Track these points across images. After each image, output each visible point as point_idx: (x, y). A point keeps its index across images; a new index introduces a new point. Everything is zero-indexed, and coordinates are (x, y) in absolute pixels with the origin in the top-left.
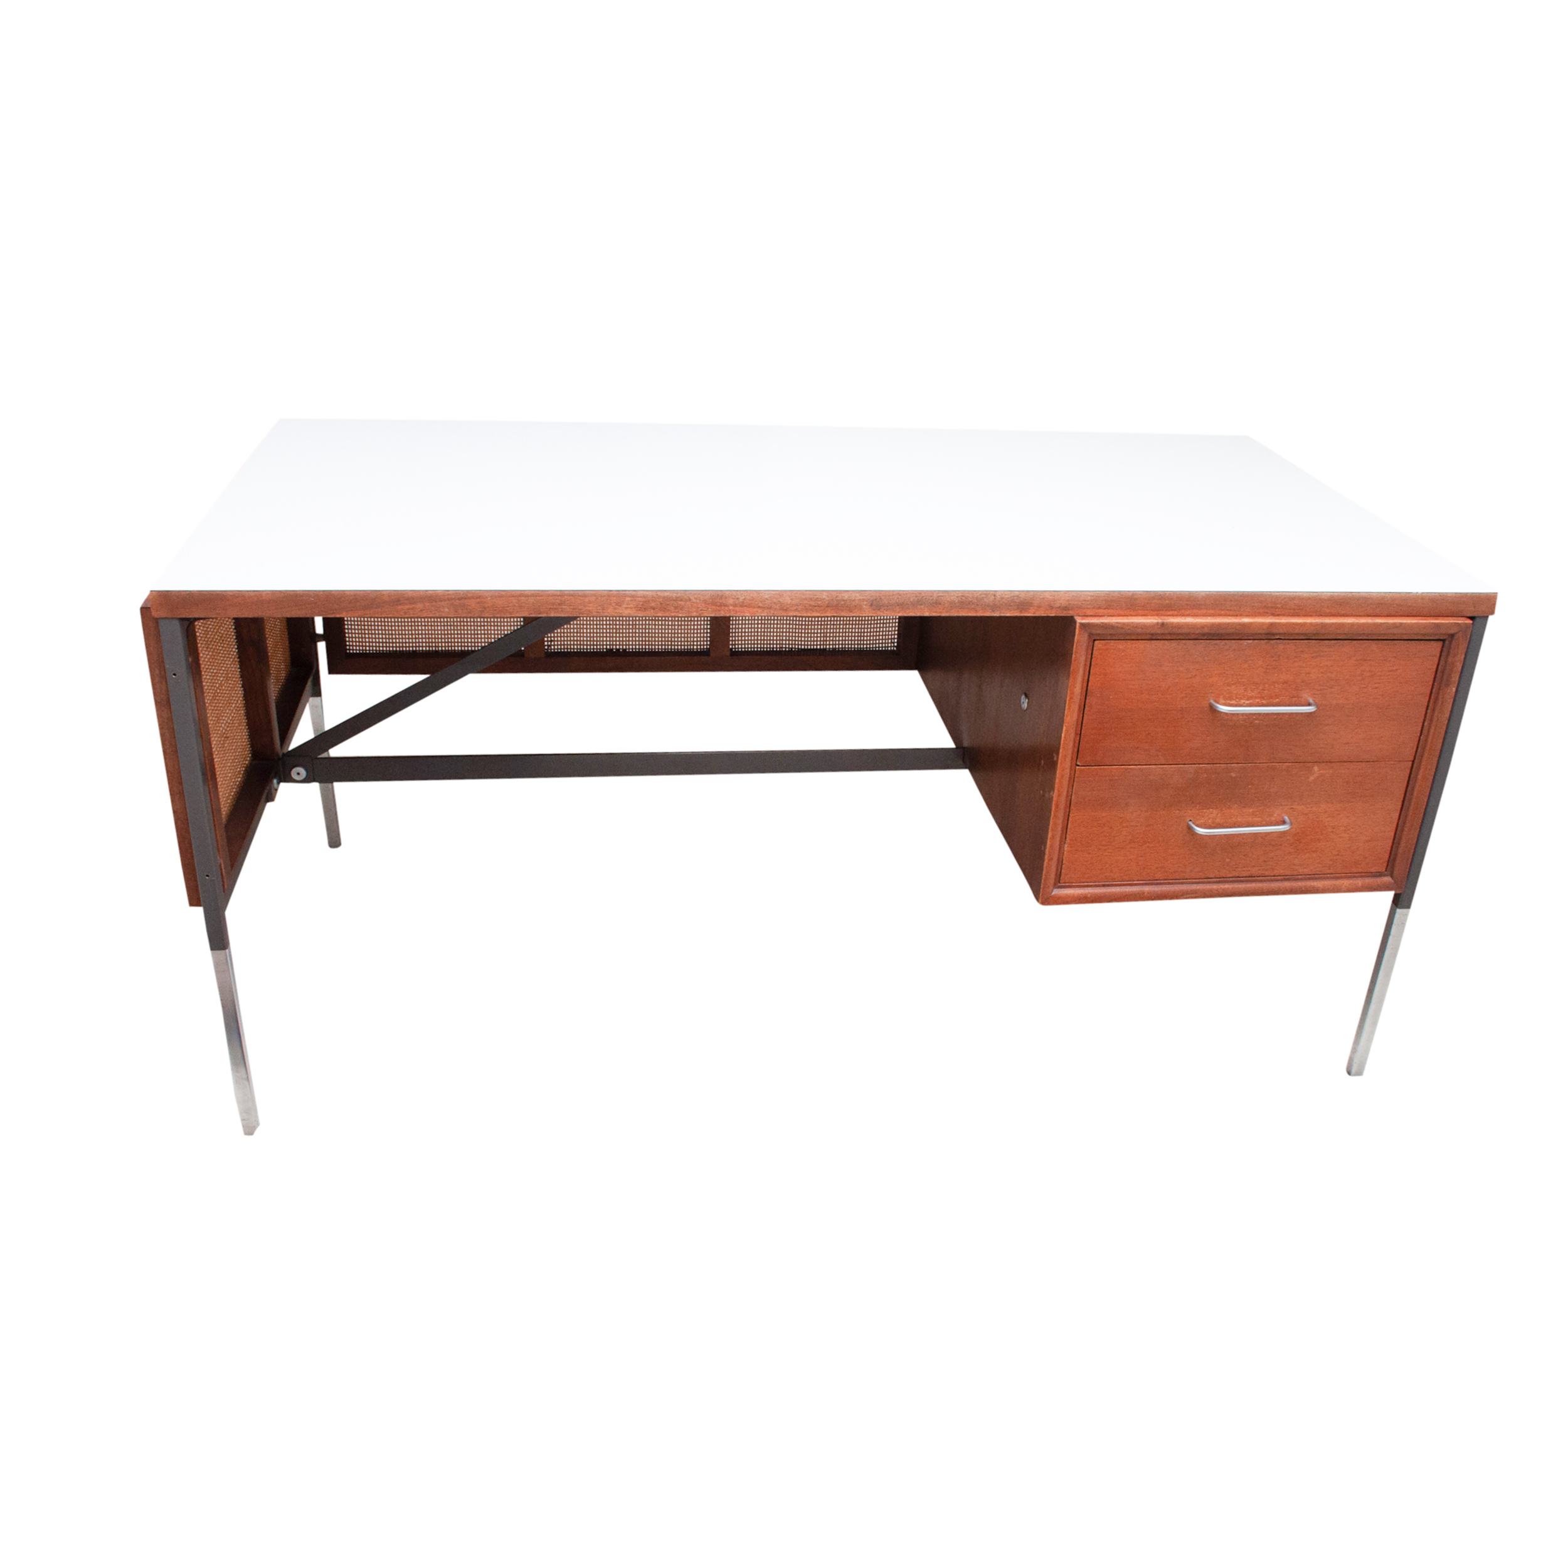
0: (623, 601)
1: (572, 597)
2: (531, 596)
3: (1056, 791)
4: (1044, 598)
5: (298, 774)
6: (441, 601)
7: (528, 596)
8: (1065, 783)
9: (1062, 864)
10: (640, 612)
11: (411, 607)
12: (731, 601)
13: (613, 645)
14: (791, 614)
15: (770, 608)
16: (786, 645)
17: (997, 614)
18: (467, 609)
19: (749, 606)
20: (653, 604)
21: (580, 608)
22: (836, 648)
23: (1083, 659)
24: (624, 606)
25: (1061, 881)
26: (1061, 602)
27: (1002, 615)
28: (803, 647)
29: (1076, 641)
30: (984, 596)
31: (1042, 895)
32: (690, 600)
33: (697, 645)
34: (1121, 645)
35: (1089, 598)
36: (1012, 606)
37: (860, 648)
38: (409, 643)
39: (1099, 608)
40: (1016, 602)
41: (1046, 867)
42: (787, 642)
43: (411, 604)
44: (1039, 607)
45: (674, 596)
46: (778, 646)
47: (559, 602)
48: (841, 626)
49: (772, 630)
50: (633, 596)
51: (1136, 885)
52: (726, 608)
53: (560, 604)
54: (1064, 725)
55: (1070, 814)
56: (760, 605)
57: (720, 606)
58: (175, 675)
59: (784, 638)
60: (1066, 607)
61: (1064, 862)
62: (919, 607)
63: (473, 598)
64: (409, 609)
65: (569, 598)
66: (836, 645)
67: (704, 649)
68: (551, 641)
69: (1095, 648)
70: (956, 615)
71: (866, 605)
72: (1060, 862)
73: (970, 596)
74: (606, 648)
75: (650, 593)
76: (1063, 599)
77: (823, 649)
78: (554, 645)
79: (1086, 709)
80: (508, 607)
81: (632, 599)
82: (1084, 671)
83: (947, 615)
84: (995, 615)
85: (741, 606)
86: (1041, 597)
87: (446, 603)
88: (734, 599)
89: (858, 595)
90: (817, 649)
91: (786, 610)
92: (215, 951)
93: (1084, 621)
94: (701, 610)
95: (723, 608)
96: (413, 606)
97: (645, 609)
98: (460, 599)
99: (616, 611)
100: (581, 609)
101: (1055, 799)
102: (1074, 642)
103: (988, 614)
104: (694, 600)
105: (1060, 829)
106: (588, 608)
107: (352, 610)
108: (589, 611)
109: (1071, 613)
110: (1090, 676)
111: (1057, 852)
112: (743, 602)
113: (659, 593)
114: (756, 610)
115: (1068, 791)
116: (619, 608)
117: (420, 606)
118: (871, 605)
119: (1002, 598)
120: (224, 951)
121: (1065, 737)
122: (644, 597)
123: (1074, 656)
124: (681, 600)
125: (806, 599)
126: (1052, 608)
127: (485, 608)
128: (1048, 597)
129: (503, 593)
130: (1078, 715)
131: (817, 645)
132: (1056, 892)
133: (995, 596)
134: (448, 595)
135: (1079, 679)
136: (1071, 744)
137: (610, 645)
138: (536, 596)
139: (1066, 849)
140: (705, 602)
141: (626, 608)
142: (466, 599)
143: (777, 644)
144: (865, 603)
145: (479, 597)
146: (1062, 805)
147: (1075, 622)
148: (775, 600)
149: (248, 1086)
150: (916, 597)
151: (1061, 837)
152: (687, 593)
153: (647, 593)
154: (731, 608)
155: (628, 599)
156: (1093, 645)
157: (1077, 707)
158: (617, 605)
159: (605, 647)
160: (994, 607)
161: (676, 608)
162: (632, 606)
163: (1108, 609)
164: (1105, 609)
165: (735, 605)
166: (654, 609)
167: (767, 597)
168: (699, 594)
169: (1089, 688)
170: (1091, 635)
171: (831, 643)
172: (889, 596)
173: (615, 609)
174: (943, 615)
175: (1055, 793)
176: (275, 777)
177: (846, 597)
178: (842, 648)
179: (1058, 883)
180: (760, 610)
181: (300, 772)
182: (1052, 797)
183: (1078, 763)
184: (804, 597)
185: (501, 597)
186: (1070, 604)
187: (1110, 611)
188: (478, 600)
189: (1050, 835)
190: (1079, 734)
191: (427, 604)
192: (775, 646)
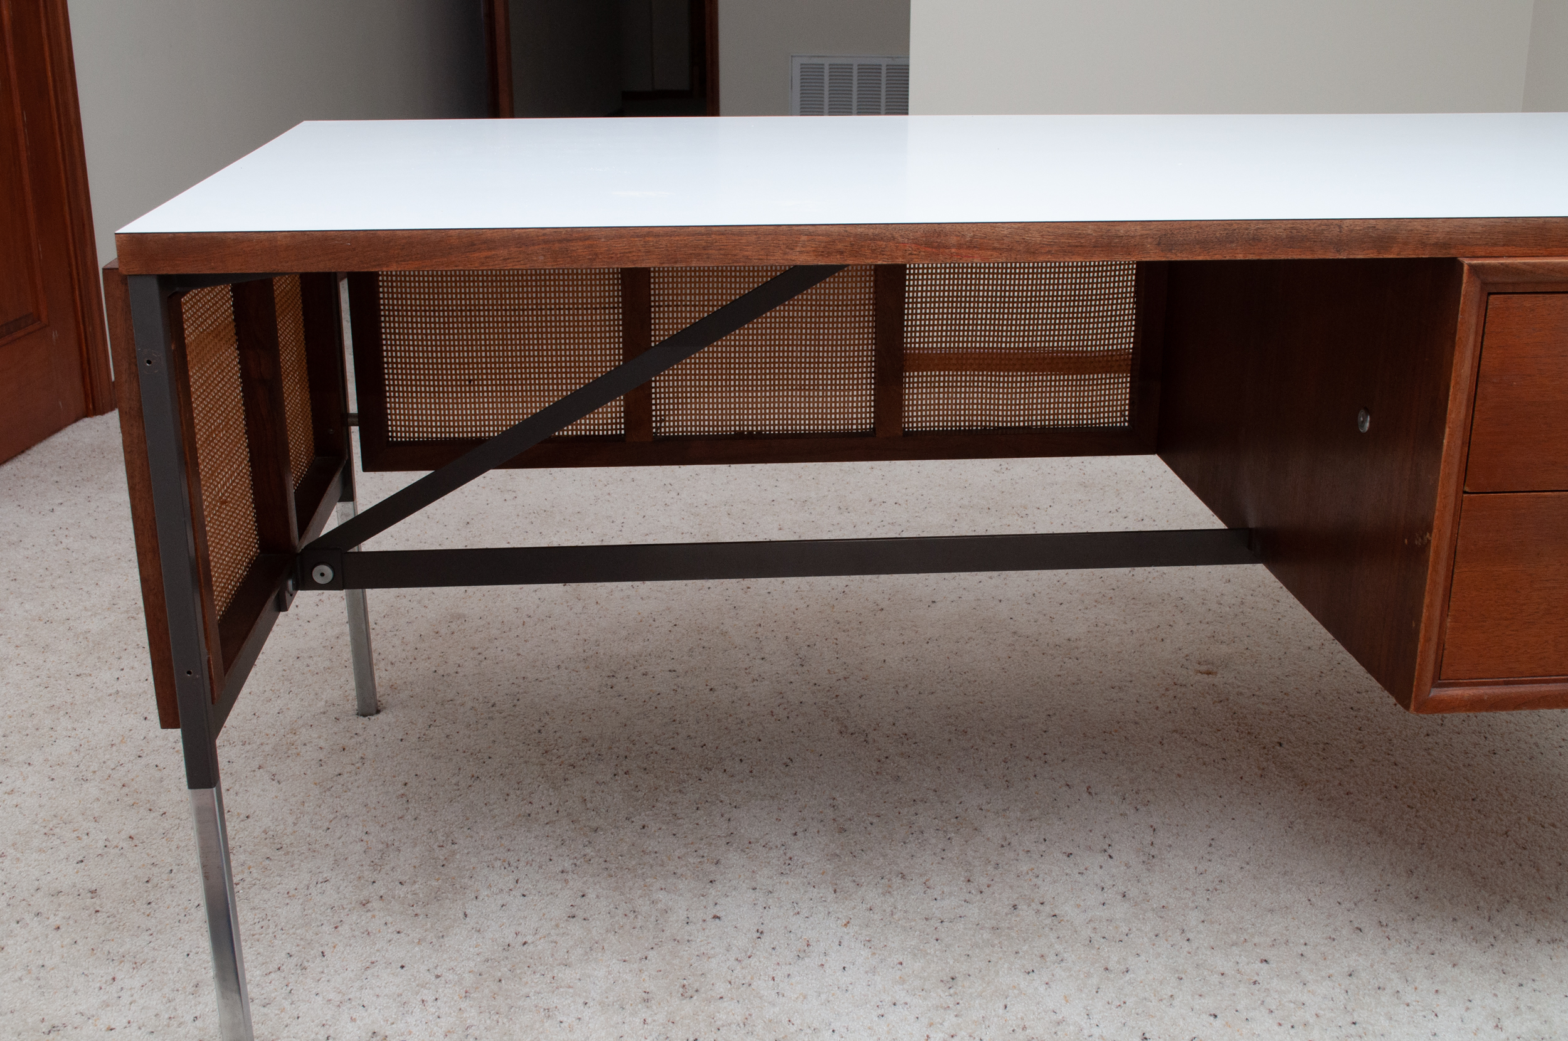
0: (797, 242)
1: (722, 237)
2: (662, 236)
3: (1435, 530)
4: (1412, 230)
5: (322, 575)
6: (534, 245)
7: (658, 236)
8: (1448, 518)
9: (1443, 650)
10: (820, 258)
11: (490, 253)
12: (953, 240)
13: (744, 425)
14: (1041, 259)
15: (1011, 249)
16: (978, 422)
17: (1343, 256)
18: (570, 257)
19: (980, 247)
20: (840, 246)
21: (734, 252)
22: (1045, 425)
23: (1473, 320)
24: (798, 249)
25: (1442, 678)
26: (1438, 235)
27: (1352, 257)
28: (1000, 424)
29: (1463, 292)
30: (1323, 227)
31: (1416, 696)
32: (894, 238)
33: (857, 424)
34: (1528, 301)
35: (1480, 228)
36: (1365, 243)
37: (1079, 424)
38: (471, 426)
39: (1495, 245)
40: (1371, 237)
41: (1421, 652)
42: (979, 418)
43: (490, 249)
44: (1405, 243)
45: (870, 234)
46: (967, 424)
47: (704, 244)
48: (1052, 394)
49: (958, 401)
50: (809, 234)
51: (1555, 681)
52: (947, 251)
53: (705, 248)
54: (1447, 426)
55: (1455, 570)
56: (996, 245)
57: (938, 247)
58: (149, 362)
59: (975, 412)
60: (1444, 244)
61: (1446, 646)
62: (1228, 245)
63: (580, 240)
64: (486, 258)
65: (718, 237)
66: (1045, 420)
67: (866, 428)
68: (661, 421)
69: (1490, 307)
70: (1283, 257)
71: (1151, 243)
72: (1441, 645)
73: (1305, 227)
74: (735, 431)
75: (836, 228)
76: (1441, 230)
77: (1028, 426)
78: (665, 427)
79: (1478, 402)
80: (630, 252)
81: (810, 237)
82: (1475, 341)
83: (1271, 257)
84: (1341, 257)
85: (969, 247)
86: (1409, 228)
87: (541, 246)
88: (957, 236)
89: (1138, 228)
90: (1019, 427)
91: (1034, 253)
92: (198, 790)
93: (1475, 262)
94: (911, 254)
95: (941, 250)
96: (493, 253)
97: (828, 253)
98: (560, 241)
99: (786, 257)
100: (735, 255)
101: (1433, 543)
102: (1460, 293)
103: (1330, 256)
104: (901, 240)
105: (1440, 592)
106: (746, 253)
107: (404, 261)
108: (747, 257)
109: (1453, 253)
110: (1484, 350)
111: (1436, 630)
112: (971, 241)
113: (848, 228)
114: (989, 253)
115: (1452, 531)
116: (791, 252)
117: (503, 252)
118: (1159, 244)
119: (1352, 231)
120: (208, 791)
121: (1448, 445)
122: (828, 235)
123: (1460, 316)
124: (882, 239)
125: (1062, 235)
126: (1424, 245)
127: (596, 254)
128: (1419, 227)
129: (623, 231)
130: (1467, 411)
131: (1019, 421)
132: (1435, 693)
133: (1340, 227)
134: (544, 235)
135: (1469, 353)
136: (1457, 456)
137: (739, 426)
138: (671, 236)
139: (1448, 625)
140: (916, 241)
141: (801, 252)
142: (568, 241)
143: (965, 421)
144: (1150, 240)
145: (588, 238)
146: (1444, 554)
147: (1461, 265)
148: (1018, 238)
149: (239, 1002)
150: (1225, 229)
151: (1442, 607)
152: (890, 227)
153: (832, 229)
154: (953, 250)
155: (804, 238)
156: (1487, 302)
157: (1465, 397)
158: (787, 247)
159: (733, 428)
160: (1339, 244)
161: (873, 251)
162: (809, 249)
163: (1508, 246)
164: (1504, 245)
165: (959, 246)
166: (841, 253)
167: (1005, 233)
168: (907, 230)
169: (1482, 367)
170: (1484, 284)
171: (1039, 418)
172: (1185, 229)
173: (785, 254)
174: (1264, 258)
175: (1433, 535)
176: (289, 577)
177: (1122, 232)
178: (1054, 425)
179: (1439, 681)
180: (995, 254)
181: (324, 572)
182: (1429, 541)
183: (1467, 489)
184: (1060, 232)
185: (621, 237)
186: (1450, 238)
187: (1510, 248)
188: (587, 243)
189: (1427, 601)
190: (1468, 443)
191: (513, 249)
192: (962, 424)
